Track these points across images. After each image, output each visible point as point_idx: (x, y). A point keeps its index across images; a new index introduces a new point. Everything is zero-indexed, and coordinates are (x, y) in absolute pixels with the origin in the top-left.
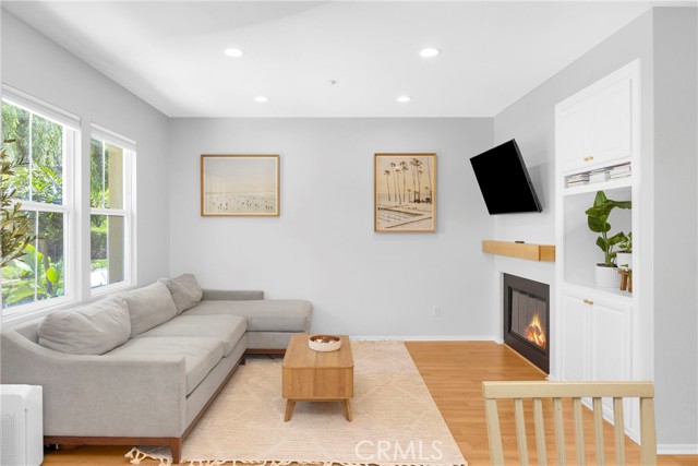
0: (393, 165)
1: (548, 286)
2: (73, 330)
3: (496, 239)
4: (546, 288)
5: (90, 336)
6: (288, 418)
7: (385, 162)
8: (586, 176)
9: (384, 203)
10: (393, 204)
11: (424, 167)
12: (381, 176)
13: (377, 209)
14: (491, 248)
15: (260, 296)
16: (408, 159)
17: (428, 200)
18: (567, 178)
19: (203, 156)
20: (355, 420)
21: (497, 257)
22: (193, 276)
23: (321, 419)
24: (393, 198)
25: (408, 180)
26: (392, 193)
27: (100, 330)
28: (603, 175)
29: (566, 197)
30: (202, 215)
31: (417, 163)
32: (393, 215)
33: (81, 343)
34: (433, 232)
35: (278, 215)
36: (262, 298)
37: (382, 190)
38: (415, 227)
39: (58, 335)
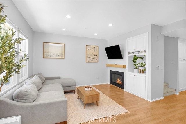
0: (90, 48)
1: (124, 73)
2: (28, 95)
3: (108, 64)
4: (123, 73)
5: (32, 96)
6: (84, 108)
7: (88, 47)
8: (133, 53)
9: (88, 56)
10: (90, 56)
11: (96, 49)
12: (87, 50)
13: (86, 57)
14: (108, 66)
15: (59, 78)
16: (93, 47)
17: (97, 56)
18: (129, 53)
19: (44, 42)
20: (99, 106)
21: (108, 67)
22: (41, 74)
23: (92, 107)
24: (90, 55)
25: (93, 52)
26: (90, 54)
27: (34, 93)
28: (138, 52)
29: (128, 56)
30: (44, 58)
31: (94, 48)
32: (90, 59)
33: (30, 98)
34: (97, 62)
35: (64, 58)
36: (60, 78)
37: (87, 53)
38: (94, 61)
39: (24, 97)
